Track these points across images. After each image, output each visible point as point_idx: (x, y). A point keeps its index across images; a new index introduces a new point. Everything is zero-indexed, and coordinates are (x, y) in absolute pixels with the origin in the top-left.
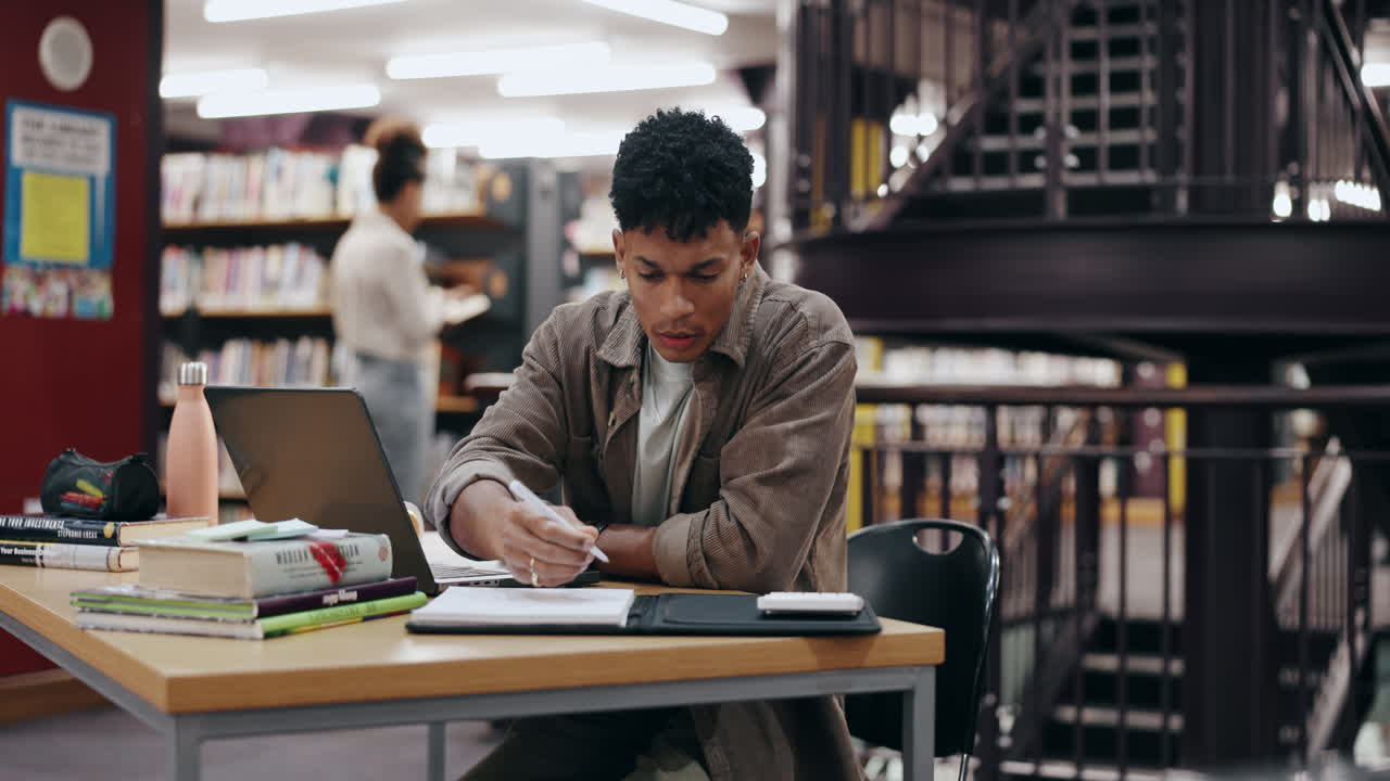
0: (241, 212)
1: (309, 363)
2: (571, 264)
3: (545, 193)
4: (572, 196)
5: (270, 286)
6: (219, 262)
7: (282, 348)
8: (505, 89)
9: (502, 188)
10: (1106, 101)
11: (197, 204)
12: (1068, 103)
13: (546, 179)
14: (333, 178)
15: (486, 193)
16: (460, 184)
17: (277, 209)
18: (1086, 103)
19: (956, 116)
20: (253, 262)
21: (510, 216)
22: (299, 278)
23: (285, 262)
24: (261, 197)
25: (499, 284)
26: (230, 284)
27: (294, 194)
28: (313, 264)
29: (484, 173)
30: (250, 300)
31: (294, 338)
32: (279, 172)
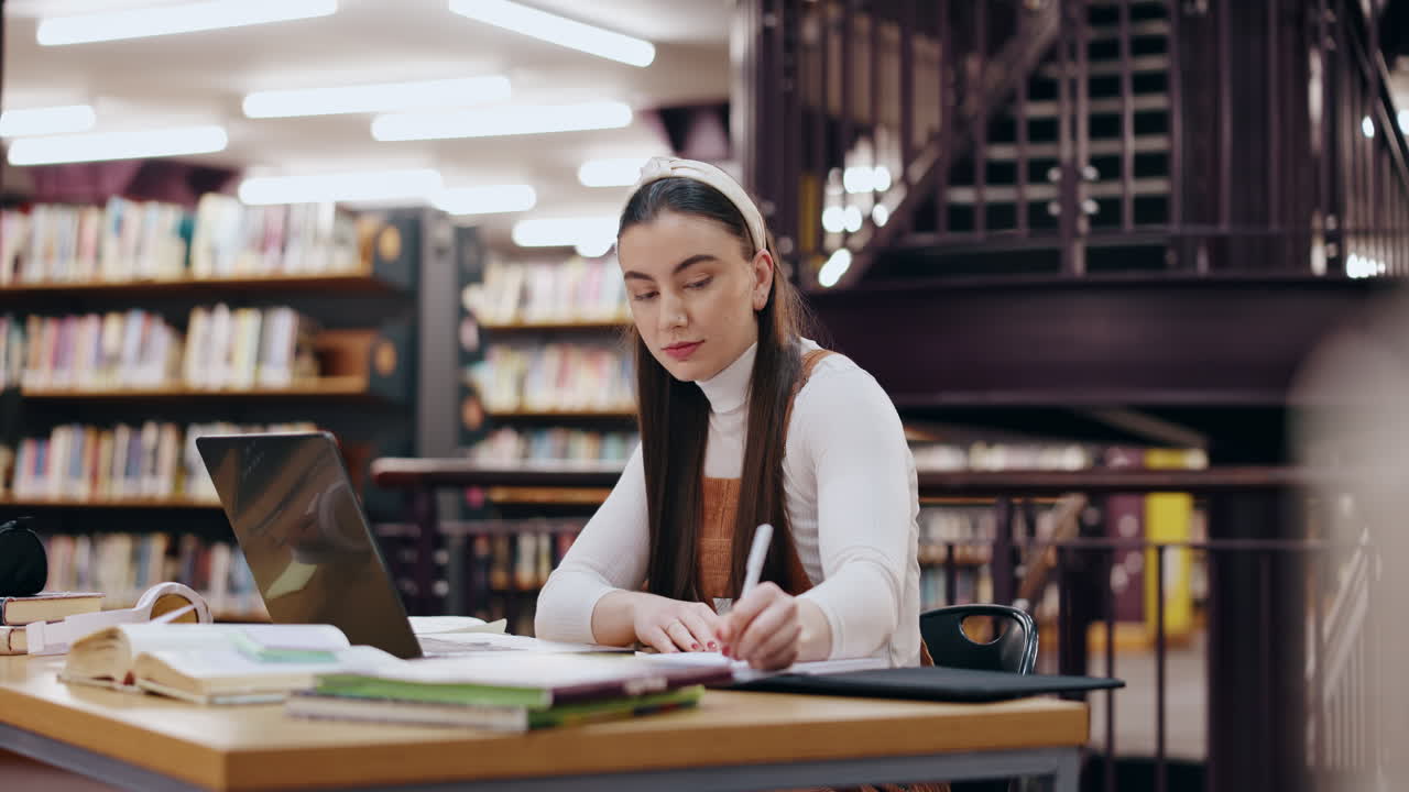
0: (74, 272)
1: (155, 452)
2: (470, 336)
3: (440, 252)
4: (470, 257)
5: (107, 361)
6: (45, 333)
7: (123, 435)
8: (380, 131)
9: (391, 244)
10: (1131, 145)
11: (17, 264)
12: (1085, 147)
13: (441, 234)
14: (186, 233)
15: (371, 249)
16: (340, 241)
17: (117, 270)
18: (1106, 147)
19: (918, 171)
20: (85, 332)
21: (401, 278)
22: (143, 350)
23: (126, 332)
24: (98, 256)
25: (386, 359)
26: (58, 360)
27: (139, 250)
28: (161, 336)
29: (368, 226)
30: (85, 378)
31: (137, 424)
32: (120, 226)
